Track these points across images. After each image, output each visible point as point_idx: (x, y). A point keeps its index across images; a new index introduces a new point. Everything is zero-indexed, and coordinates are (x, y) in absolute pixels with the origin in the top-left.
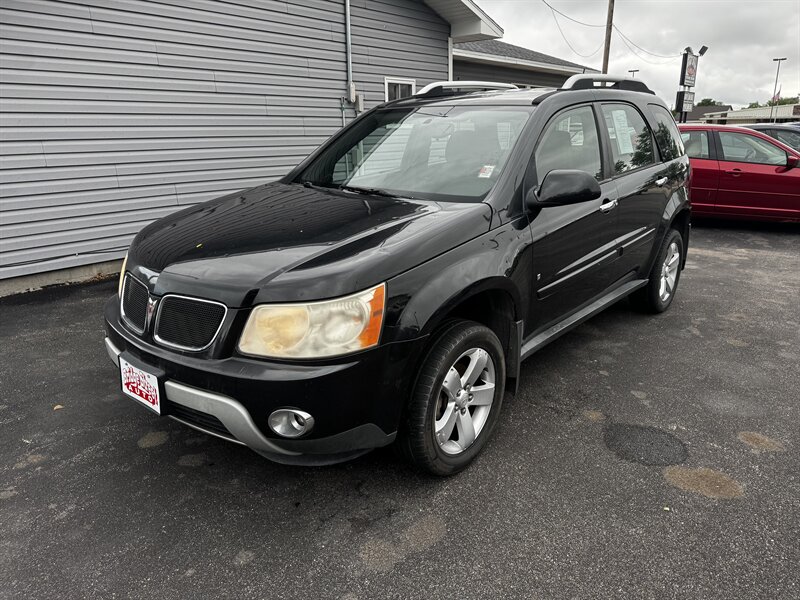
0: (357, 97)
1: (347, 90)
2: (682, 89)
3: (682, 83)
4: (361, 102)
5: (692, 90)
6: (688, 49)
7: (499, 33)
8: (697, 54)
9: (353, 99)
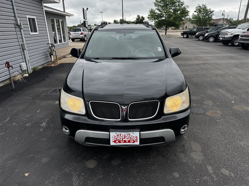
0: (20, 23)
1: (16, 20)
2: (84, 20)
3: (84, 18)
4: (22, 25)
5: (87, 20)
6: (83, 8)
7: (59, 1)
8: (86, 10)
9: (19, 24)
